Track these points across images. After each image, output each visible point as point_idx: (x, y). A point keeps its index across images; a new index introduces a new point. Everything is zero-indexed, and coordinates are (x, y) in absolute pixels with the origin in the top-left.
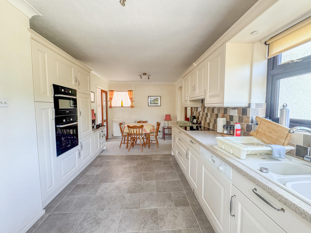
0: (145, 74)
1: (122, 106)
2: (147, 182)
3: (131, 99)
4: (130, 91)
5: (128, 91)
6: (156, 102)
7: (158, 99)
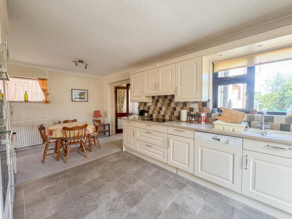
0: (81, 61)
1: (26, 101)
2: (135, 185)
3: (44, 91)
4: (43, 80)
5: (40, 79)
6: (83, 97)
7: (85, 93)
